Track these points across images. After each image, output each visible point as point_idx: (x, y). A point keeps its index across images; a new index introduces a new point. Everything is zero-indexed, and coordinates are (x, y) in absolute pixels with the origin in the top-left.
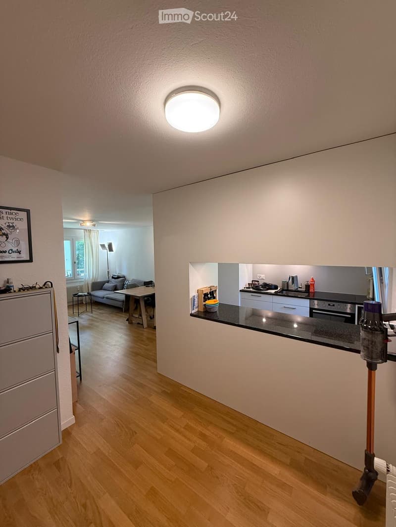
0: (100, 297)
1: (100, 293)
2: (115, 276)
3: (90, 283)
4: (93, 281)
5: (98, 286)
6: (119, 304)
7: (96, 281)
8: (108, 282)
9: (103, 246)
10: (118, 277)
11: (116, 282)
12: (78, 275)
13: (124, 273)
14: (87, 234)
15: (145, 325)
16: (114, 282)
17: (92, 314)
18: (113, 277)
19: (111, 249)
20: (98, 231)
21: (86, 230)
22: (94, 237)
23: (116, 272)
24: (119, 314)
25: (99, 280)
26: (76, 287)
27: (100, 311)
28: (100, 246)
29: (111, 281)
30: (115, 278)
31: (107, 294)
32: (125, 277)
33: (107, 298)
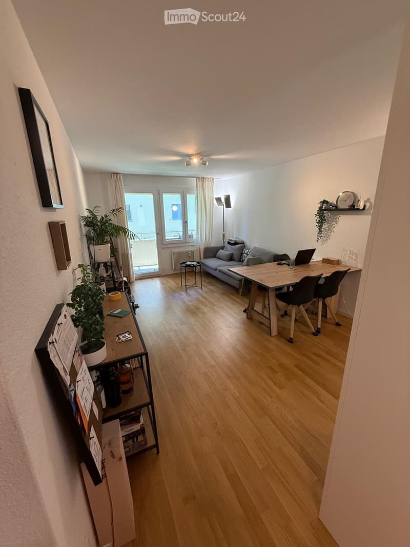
0: (211, 268)
1: (212, 263)
2: (232, 241)
3: (202, 248)
4: (206, 246)
5: (211, 252)
6: (235, 283)
7: (208, 246)
8: (223, 248)
9: (219, 200)
10: (236, 243)
11: (232, 249)
12: (190, 237)
13: (243, 238)
14: (200, 183)
15: (274, 331)
16: (230, 250)
17: (200, 291)
18: (229, 243)
19: (228, 204)
20: (213, 179)
21: (199, 178)
22: (208, 188)
23: (233, 235)
24: (235, 298)
25: (212, 246)
26: (187, 252)
27: (211, 288)
28: (215, 201)
29: (226, 248)
30: (232, 244)
31: (220, 266)
32: (244, 243)
33: (220, 271)
